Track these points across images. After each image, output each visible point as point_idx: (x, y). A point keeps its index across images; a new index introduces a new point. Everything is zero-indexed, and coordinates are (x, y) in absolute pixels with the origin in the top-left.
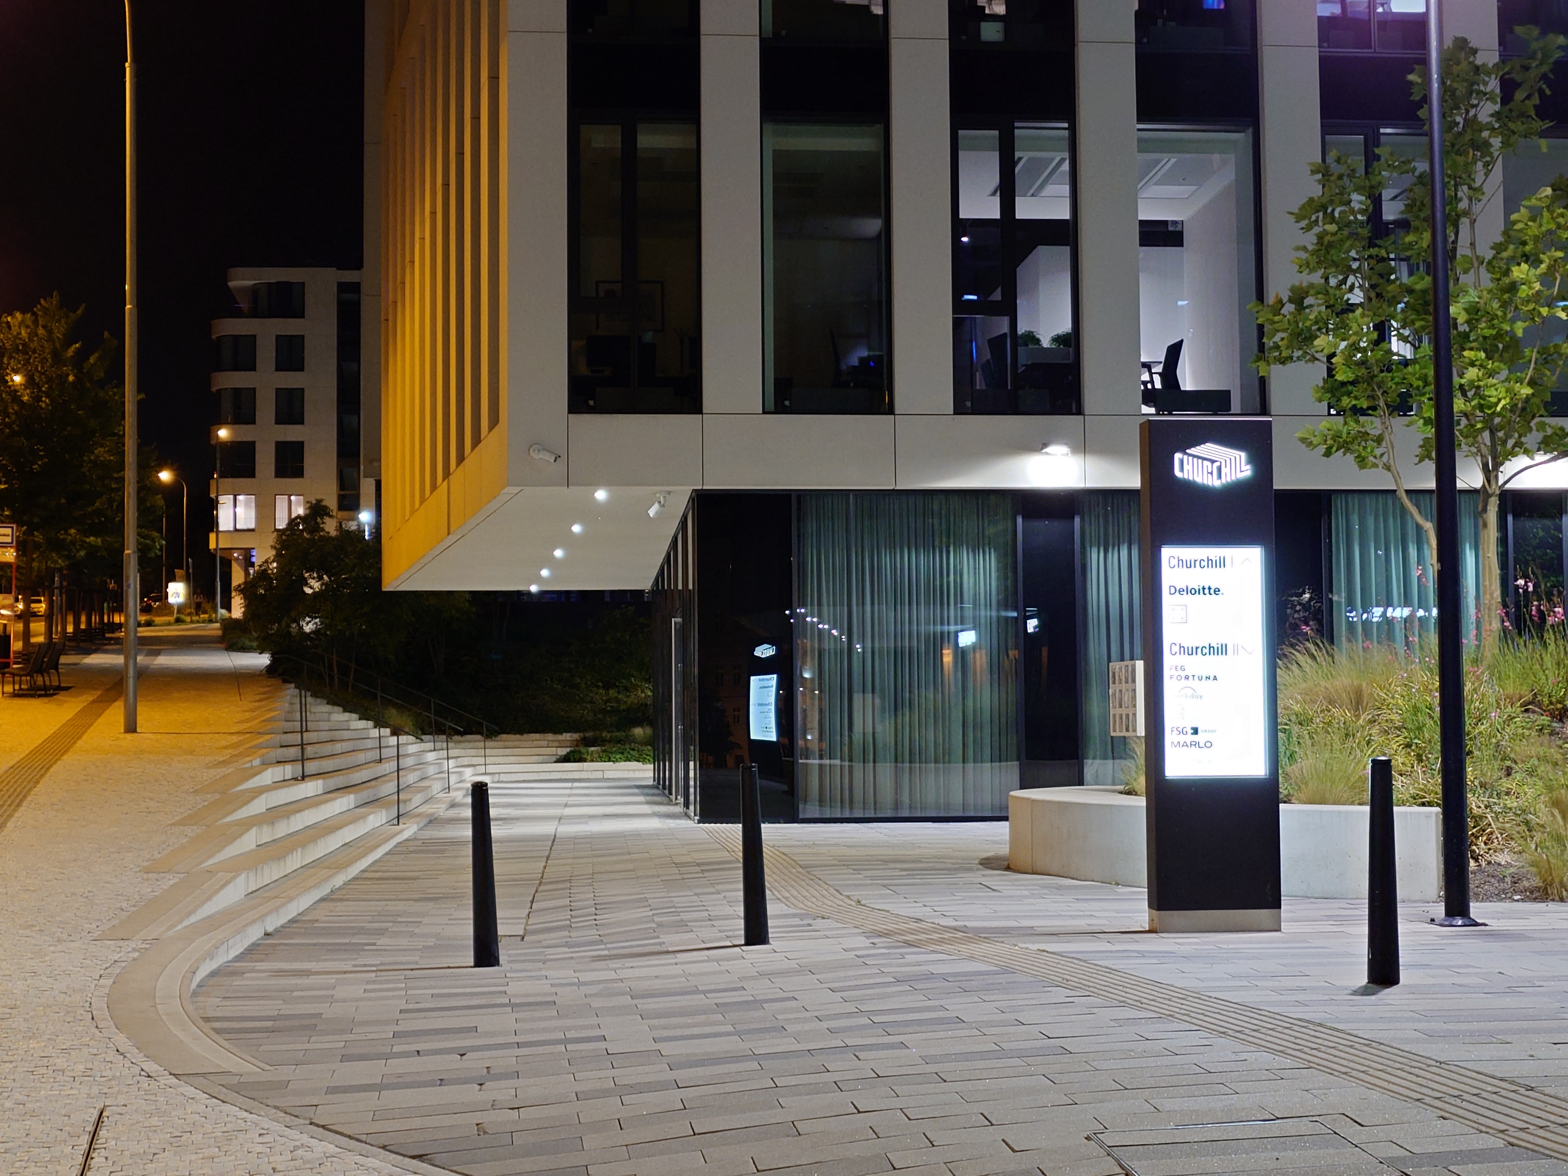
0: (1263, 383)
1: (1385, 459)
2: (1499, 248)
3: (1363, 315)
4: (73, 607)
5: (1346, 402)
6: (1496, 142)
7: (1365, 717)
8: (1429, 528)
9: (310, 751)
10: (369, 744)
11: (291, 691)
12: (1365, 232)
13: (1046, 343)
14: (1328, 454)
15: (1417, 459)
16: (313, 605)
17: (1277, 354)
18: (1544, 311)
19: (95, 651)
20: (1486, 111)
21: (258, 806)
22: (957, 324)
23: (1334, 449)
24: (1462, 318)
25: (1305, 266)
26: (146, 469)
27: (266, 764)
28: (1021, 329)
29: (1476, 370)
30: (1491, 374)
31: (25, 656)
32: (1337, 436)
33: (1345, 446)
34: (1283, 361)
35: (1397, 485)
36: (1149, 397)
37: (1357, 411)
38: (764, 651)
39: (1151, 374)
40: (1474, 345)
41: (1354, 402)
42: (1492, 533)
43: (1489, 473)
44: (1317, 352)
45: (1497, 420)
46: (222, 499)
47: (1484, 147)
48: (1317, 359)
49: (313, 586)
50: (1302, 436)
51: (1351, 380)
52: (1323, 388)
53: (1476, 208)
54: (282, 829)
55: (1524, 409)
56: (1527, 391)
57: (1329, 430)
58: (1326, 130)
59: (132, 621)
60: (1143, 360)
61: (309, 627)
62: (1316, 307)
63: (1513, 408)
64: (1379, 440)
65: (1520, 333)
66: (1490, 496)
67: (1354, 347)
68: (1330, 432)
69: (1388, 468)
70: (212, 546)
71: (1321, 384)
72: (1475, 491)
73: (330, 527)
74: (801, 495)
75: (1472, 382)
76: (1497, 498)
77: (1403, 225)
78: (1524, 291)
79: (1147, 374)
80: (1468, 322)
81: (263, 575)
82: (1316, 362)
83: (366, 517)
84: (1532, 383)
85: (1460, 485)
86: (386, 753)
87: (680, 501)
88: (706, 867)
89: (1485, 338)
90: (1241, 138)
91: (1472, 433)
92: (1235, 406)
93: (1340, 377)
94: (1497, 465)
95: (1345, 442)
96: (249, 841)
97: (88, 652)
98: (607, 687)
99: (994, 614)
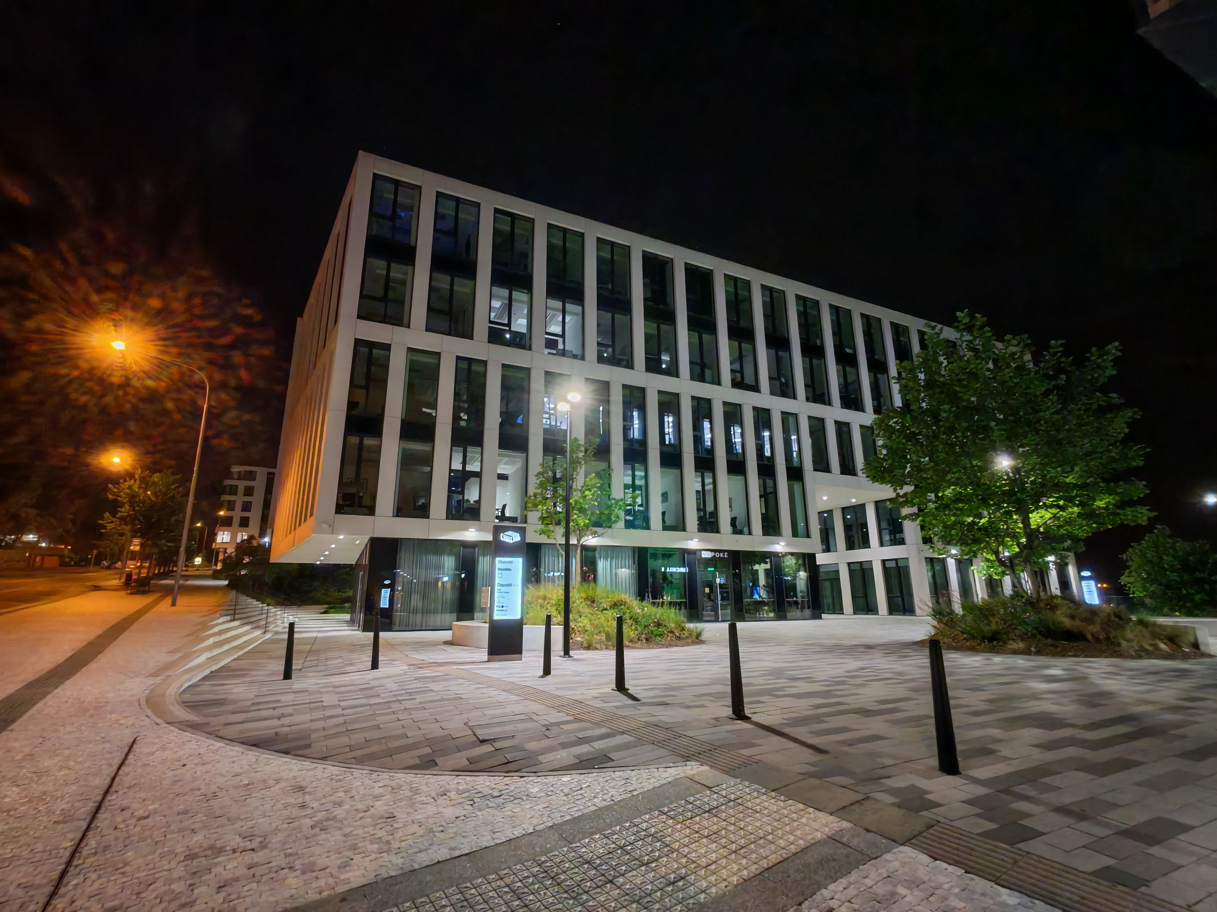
0: (526, 516)
1: (554, 536)
2: (582, 487)
3: (550, 501)
4: (159, 564)
5: (545, 522)
6: (583, 462)
7: (547, 602)
8: (564, 553)
9: (237, 611)
10: (258, 609)
11: (234, 593)
12: (552, 481)
13: (472, 502)
14: (540, 534)
15: (562, 536)
16: (245, 566)
17: (529, 509)
18: (592, 502)
19: (165, 579)
20: (581, 455)
21: (216, 630)
22: (449, 496)
23: (542, 533)
24: (573, 503)
25: (536, 488)
26: (193, 521)
27: (221, 616)
28: (465, 498)
29: (576, 516)
30: (579, 517)
31: (136, 581)
32: (543, 530)
33: (545, 533)
34: (530, 511)
35: (557, 542)
36: (497, 517)
37: (548, 524)
38: (387, 582)
40: (576, 510)
41: (547, 522)
42: (579, 555)
43: (578, 541)
44: (538, 509)
45: (581, 528)
46: (219, 533)
47: (580, 463)
49: (247, 560)
50: (534, 530)
51: (546, 516)
52: (540, 518)
53: (578, 477)
54: (223, 637)
55: (587, 525)
56: (587, 521)
57: (541, 528)
58: (544, 455)
59: (180, 570)
61: (243, 572)
62: (539, 498)
63: (584, 525)
64: (553, 532)
65: (587, 508)
66: (579, 546)
67: (548, 509)
69: (554, 539)
70: (214, 546)
72: (575, 545)
73: (255, 543)
74: (401, 539)
75: (575, 518)
77: (560, 479)
78: (588, 498)
80: (575, 504)
81: (230, 557)
82: (538, 512)
83: (266, 540)
84: (589, 520)
85: (571, 543)
86: (264, 612)
87: (366, 539)
88: (363, 646)
89: (579, 508)
90: (523, 455)
91: (574, 531)
92: (519, 521)
93: (544, 516)
94: (581, 539)
96: (211, 641)
97: (162, 580)
98: (338, 592)
99: (453, 572)
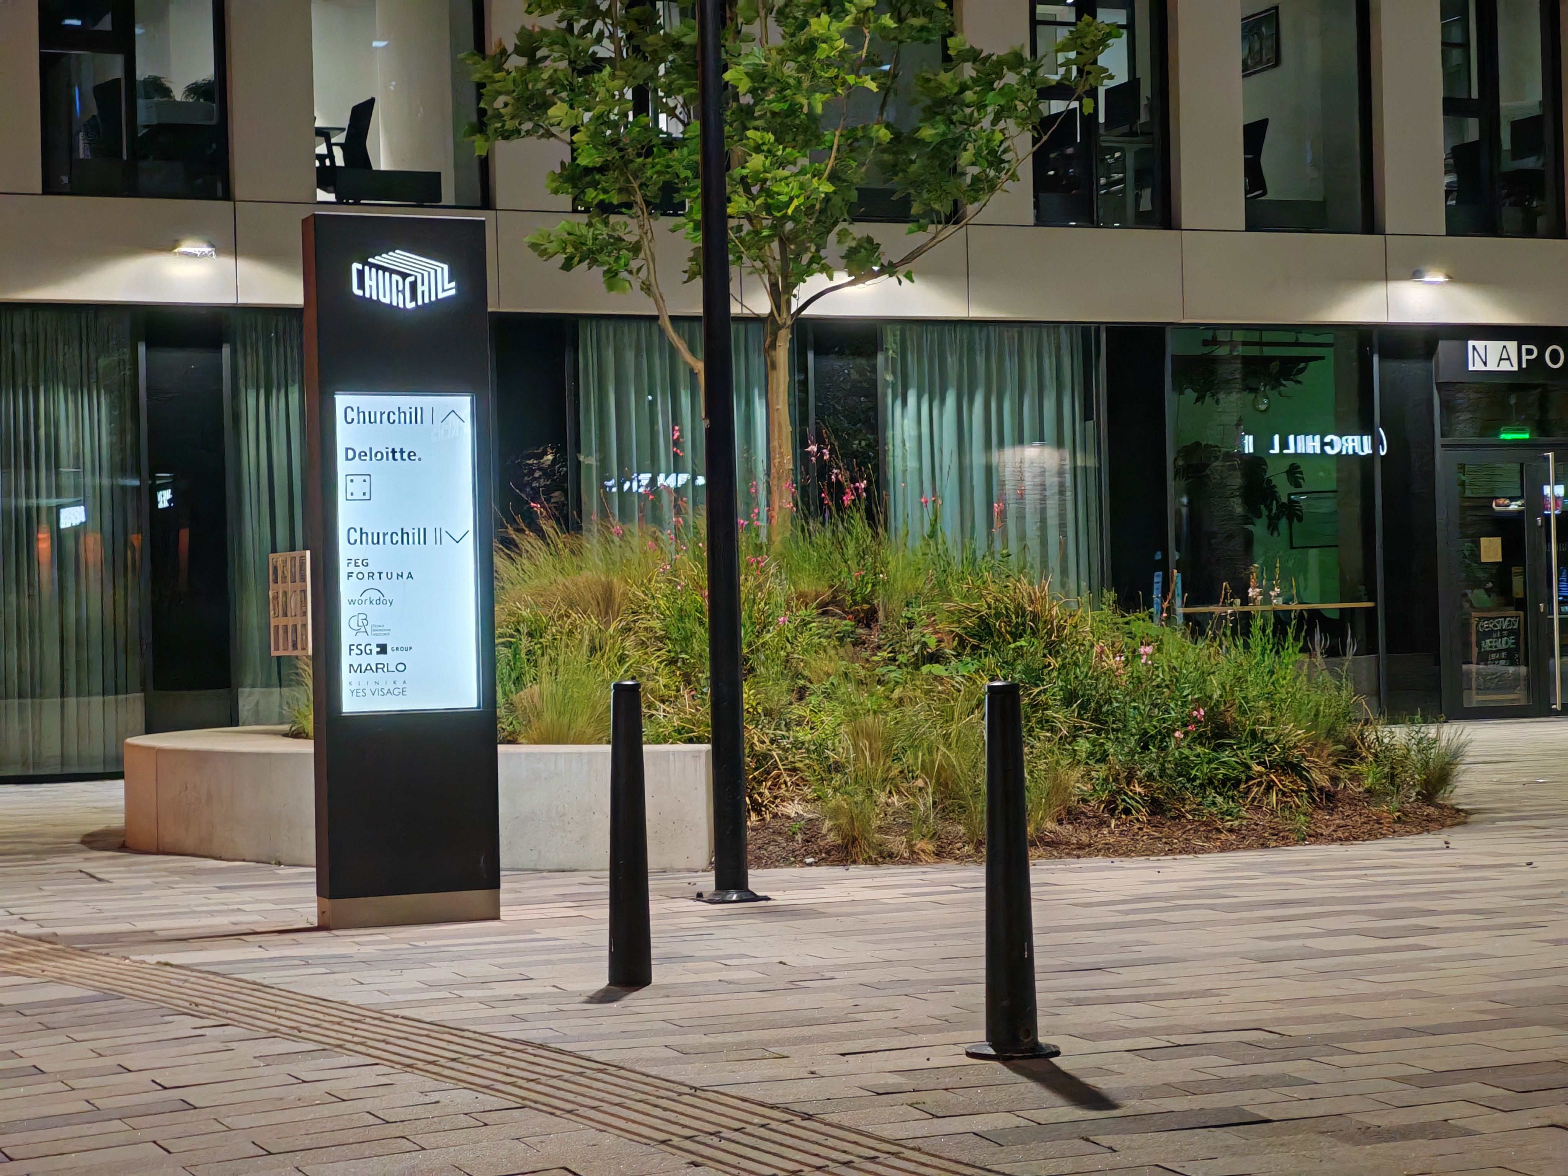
0: (485, 164)
1: (643, 274)
3: (613, 76)
5: (591, 195)
7: (616, 622)
13: (179, 94)
14: (567, 266)
15: (687, 275)
17: (499, 125)
18: (851, 79)
22: (46, 63)
23: (576, 259)
24: (744, 85)
28: (142, 72)
29: (761, 157)
30: (782, 163)
32: (580, 245)
33: (591, 256)
34: (507, 135)
35: (658, 308)
36: (327, 177)
37: (606, 209)
39: (330, 146)
40: (759, 123)
41: (601, 197)
42: (782, 377)
43: (778, 298)
44: (552, 125)
45: (789, 226)
48: (553, 135)
50: (534, 241)
51: (598, 165)
52: (561, 175)
55: (822, 211)
56: (825, 188)
57: (569, 234)
60: (318, 124)
63: (809, 210)
64: (636, 249)
65: (819, 109)
66: (779, 328)
67: (602, 120)
68: (571, 237)
69: (647, 288)
71: (558, 170)
72: (757, 319)
75: (757, 173)
76: (789, 331)
78: (824, 52)
79: (324, 146)
80: (752, 91)
82: (552, 139)
84: (833, 178)
85: (734, 310)
89: (774, 114)
91: (757, 242)
93: (583, 161)
94: (789, 287)
95: (591, 251)
99: (106, 482)
